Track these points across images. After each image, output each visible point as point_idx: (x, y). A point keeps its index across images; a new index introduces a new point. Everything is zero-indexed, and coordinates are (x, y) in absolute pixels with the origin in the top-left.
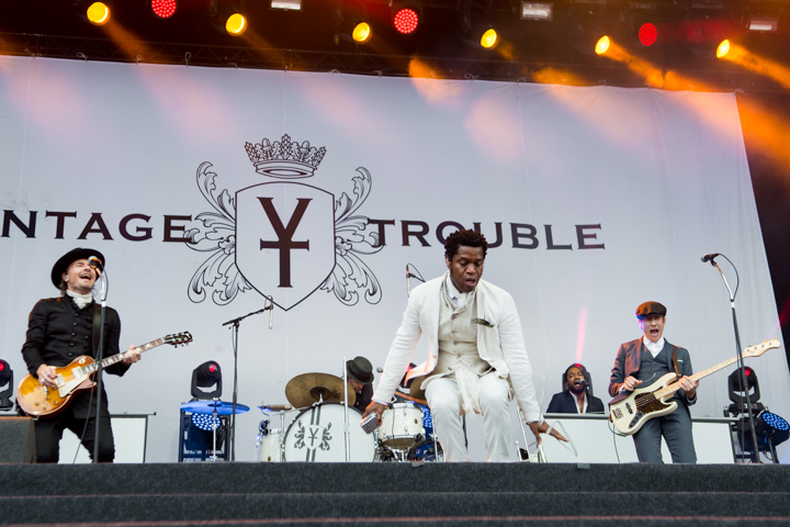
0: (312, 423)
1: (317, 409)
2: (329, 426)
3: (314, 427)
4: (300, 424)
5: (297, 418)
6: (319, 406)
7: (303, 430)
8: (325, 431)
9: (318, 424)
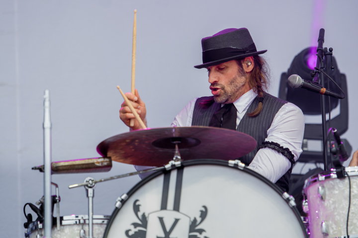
0: (164, 206)
1: (174, 175)
2: (204, 214)
3: (169, 216)
4: (136, 208)
5: (131, 193)
6: (180, 169)
7: (144, 221)
8: (193, 226)
9: (176, 208)
